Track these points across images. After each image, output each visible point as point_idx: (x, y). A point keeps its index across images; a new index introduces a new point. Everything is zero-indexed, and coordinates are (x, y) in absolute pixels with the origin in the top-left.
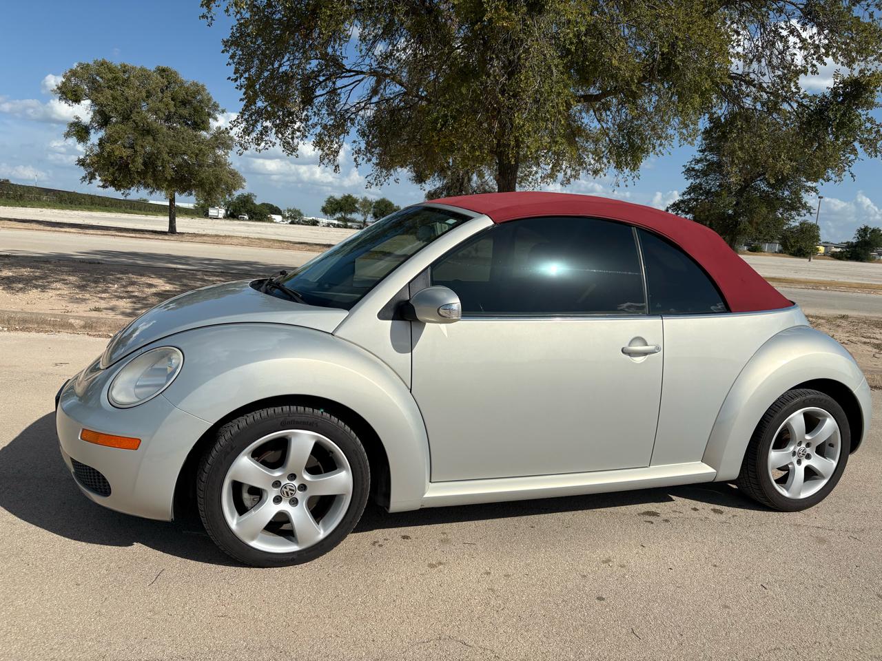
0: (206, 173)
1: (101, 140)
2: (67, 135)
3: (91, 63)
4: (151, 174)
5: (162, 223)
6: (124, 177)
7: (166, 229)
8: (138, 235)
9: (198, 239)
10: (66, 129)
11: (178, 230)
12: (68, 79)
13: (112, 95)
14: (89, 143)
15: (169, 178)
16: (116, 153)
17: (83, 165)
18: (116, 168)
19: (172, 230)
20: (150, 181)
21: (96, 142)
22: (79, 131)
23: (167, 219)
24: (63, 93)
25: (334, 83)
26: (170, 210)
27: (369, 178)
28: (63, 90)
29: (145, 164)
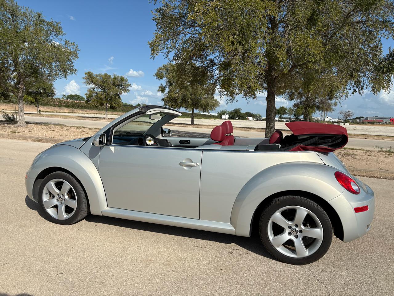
0: (203, 101)
1: (169, 91)
2: (159, 91)
3: (166, 64)
4: (184, 102)
5: (188, 120)
6: (175, 104)
7: (190, 123)
8: (179, 125)
9: (200, 127)
10: (158, 88)
11: (195, 123)
12: (159, 71)
13: (172, 76)
14: (165, 93)
15: (190, 104)
16: (172, 96)
17: (164, 101)
18: (173, 101)
19: (192, 123)
20: (184, 105)
21: (167, 92)
22: (162, 89)
23: (191, 119)
24: (157, 76)
25: (212, 69)
26: (192, 115)
27: (228, 101)
28: (157, 75)
29: (182, 99)
